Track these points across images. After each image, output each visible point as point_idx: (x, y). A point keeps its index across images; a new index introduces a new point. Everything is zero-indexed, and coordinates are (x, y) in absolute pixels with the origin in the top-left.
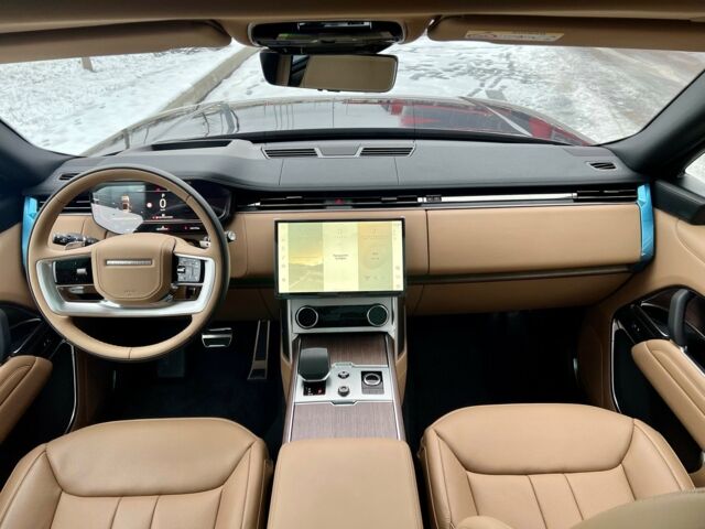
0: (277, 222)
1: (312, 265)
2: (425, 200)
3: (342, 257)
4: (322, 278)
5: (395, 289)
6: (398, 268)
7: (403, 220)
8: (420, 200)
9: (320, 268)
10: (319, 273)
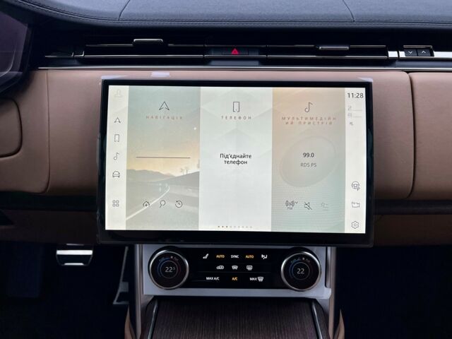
0: (106, 84)
1: (178, 174)
2: (402, 54)
3: (238, 160)
4: (195, 202)
5: (349, 230)
6: (356, 187)
7: (367, 86)
8: (392, 54)
9: (192, 180)
10: (189, 192)
